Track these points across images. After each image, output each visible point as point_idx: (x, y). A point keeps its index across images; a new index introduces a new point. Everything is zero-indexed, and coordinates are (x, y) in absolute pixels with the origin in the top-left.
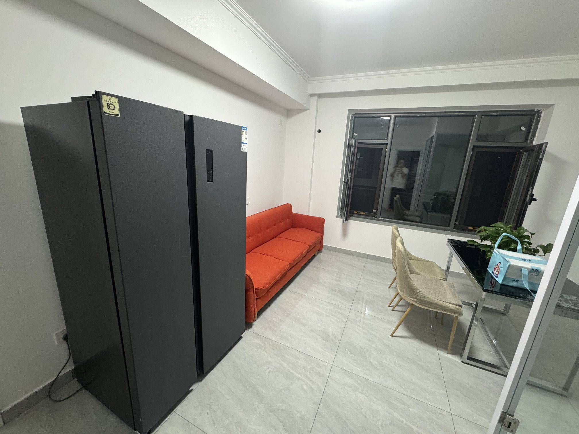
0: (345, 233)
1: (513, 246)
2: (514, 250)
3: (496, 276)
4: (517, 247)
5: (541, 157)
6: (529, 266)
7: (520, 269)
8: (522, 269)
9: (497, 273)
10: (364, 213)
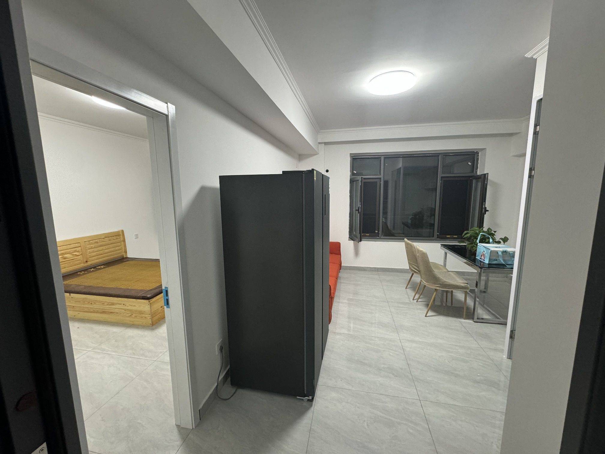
0: (357, 252)
1: (487, 240)
2: (489, 243)
3: (483, 260)
4: (490, 241)
5: (486, 183)
6: (501, 249)
7: (497, 252)
8: (498, 252)
9: (483, 258)
10: (368, 235)
